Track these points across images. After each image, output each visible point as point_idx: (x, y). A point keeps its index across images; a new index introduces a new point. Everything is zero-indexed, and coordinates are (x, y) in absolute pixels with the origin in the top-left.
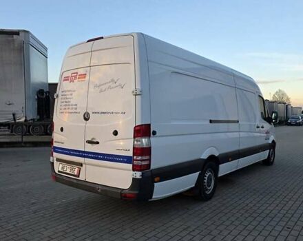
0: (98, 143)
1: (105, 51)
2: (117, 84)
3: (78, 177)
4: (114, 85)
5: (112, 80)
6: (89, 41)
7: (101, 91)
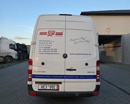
0: (75, 70)
1: (76, 22)
2: (85, 40)
3: (58, 90)
4: (83, 40)
5: (82, 38)
6: (60, 15)
7: (75, 43)
